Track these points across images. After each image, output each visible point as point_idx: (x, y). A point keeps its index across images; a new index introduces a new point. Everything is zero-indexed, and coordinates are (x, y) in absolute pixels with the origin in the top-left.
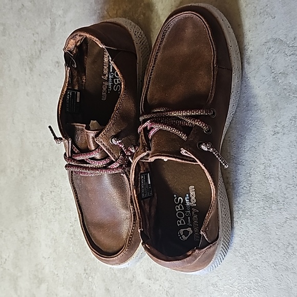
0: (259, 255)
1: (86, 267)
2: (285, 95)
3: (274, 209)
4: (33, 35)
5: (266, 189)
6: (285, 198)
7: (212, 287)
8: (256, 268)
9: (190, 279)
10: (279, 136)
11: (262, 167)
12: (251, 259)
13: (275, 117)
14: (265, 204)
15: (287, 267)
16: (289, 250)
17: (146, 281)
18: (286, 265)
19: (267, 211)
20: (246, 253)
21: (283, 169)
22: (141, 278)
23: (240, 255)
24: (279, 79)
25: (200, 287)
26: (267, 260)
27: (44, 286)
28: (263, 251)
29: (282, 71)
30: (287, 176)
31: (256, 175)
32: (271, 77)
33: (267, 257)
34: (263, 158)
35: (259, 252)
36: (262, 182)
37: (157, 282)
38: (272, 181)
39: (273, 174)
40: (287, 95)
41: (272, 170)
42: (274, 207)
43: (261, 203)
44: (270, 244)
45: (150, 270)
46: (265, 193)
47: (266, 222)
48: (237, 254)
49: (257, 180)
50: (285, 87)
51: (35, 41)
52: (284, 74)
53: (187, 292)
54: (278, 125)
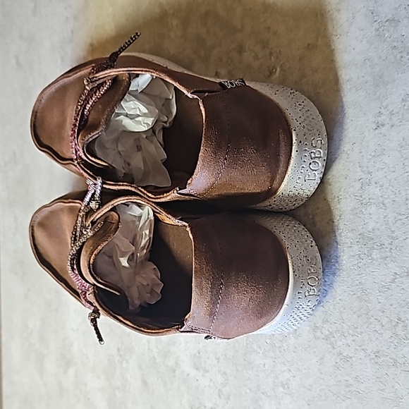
0: (352, 338)
1: (120, 345)
2: (395, 57)
3: (375, 257)
4: (66, 9)
5: (362, 223)
6: (393, 238)
7: (281, 389)
8: (347, 359)
9: (250, 372)
10: (383, 130)
11: (358, 185)
12: (339, 343)
13: (379, 97)
14: (362, 250)
15: (395, 361)
16: (399, 330)
17: (193, 372)
18: (394, 356)
19: (364, 262)
20: (331, 333)
21: (391, 188)
22: (187, 367)
23: (322, 336)
24: (385, 32)
25: (264, 387)
26: (363, 347)
27: (71, 371)
28: (359, 331)
29: (390, 16)
30: (396, 199)
31: (348, 200)
32: (373, 28)
33: (364, 341)
34: (358, 170)
35: (351, 332)
36: (357, 211)
37: (207, 374)
38: (372, 209)
39: (375, 197)
40: (398, 57)
41: (374, 190)
42: (375, 254)
43: (356, 247)
44: (369, 319)
45: (198, 354)
46: (361, 231)
47: (363, 281)
48: (319, 334)
49: (350, 208)
50: (395, 44)
51: (67, 18)
52: (394, 21)
53: (246, 393)
54: (382, 111)
